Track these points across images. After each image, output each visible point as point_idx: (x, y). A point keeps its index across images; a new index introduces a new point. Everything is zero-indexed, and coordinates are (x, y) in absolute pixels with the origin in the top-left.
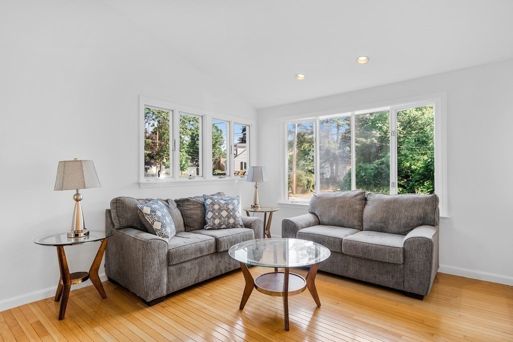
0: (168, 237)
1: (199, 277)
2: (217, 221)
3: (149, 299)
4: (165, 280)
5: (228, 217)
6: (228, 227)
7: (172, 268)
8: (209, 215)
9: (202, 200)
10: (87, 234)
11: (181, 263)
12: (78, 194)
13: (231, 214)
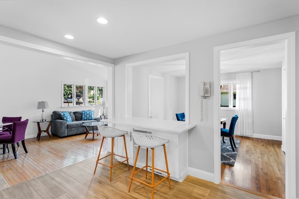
0: (68, 121)
1: (77, 132)
2: (85, 118)
3: (62, 136)
4: (66, 132)
5: (89, 117)
6: (89, 120)
7: (68, 129)
8: (83, 116)
9: (82, 112)
10: (46, 120)
11: (71, 128)
12: (43, 110)
13: (90, 116)
